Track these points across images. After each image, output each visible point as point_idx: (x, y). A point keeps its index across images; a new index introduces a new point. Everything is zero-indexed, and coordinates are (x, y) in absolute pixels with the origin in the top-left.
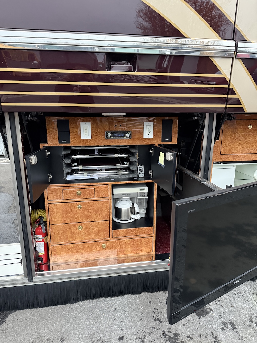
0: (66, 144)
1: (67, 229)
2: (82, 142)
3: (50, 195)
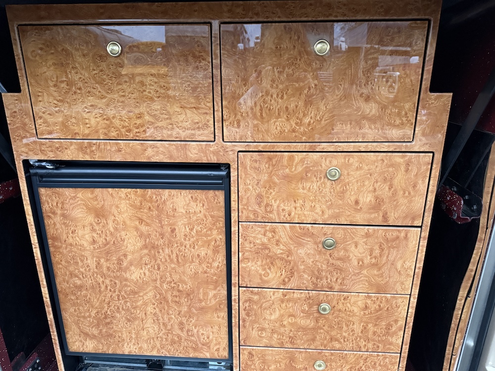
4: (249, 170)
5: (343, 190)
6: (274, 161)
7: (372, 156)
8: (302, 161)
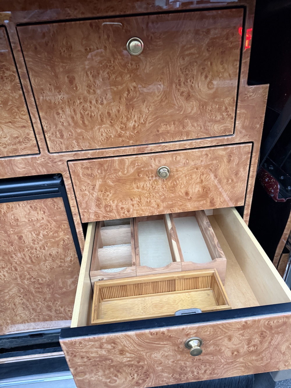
4: (82, 177)
5: (174, 184)
6: (106, 167)
7: (197, 152)
8: (133, 163)
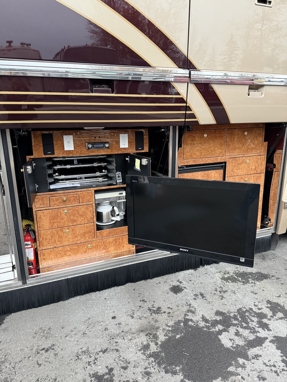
0: (51, 155)
1: (55, 234)
2: (65, 153)
3: (38, 203)
4: (230, 163)
5: (249, 166)
6: (236, 160)
7: (254, 157)
